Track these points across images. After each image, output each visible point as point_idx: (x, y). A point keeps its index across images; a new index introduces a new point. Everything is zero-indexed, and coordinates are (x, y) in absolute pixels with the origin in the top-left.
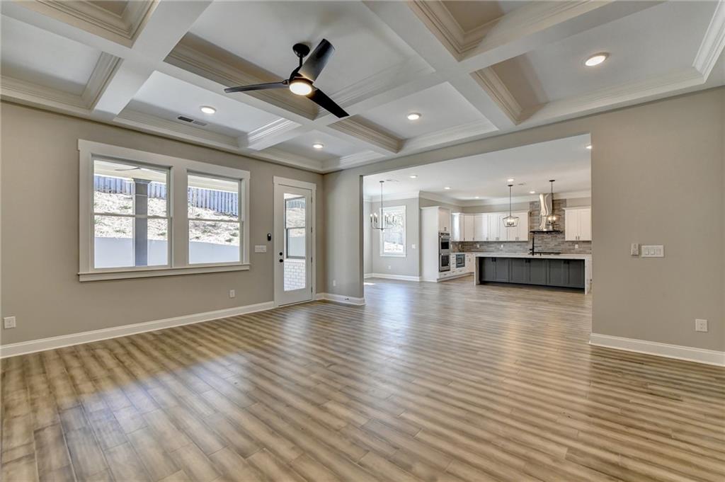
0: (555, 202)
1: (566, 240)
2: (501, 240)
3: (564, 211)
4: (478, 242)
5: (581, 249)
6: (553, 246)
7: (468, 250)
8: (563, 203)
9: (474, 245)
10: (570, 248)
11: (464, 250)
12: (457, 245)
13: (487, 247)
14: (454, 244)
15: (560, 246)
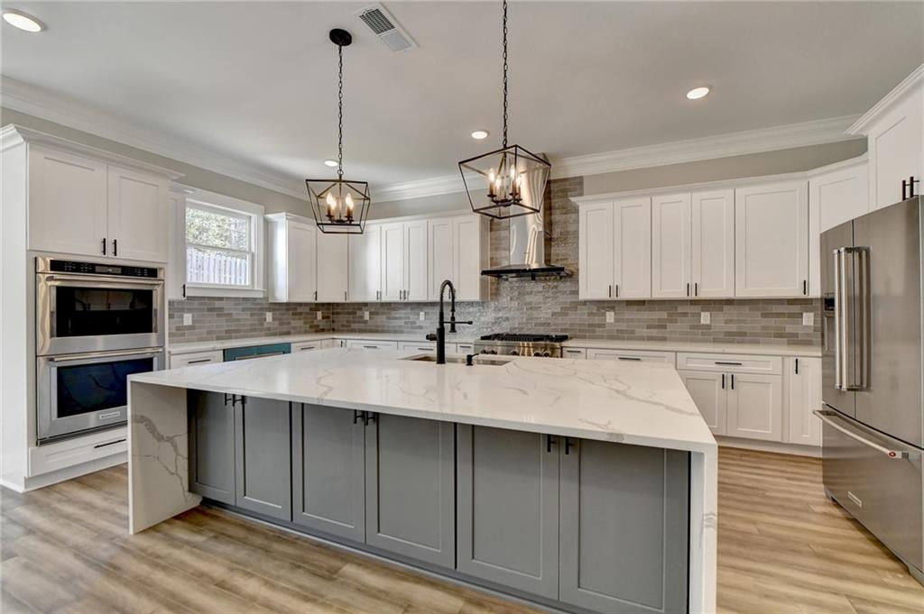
0: (553, 186)
1: (583, 296)
2: (412, 298)
3: (576, 211)
4: (366, 304)
5: (624, 326)
6: (550, 316)
7: (343, 326)
8: (575, 190)
9: (359, 313)
10: (591, 322)
11: (335, 326)
12: (301, 313)
13: (388, 318)
14: (287, 310)
15: (566, 314)
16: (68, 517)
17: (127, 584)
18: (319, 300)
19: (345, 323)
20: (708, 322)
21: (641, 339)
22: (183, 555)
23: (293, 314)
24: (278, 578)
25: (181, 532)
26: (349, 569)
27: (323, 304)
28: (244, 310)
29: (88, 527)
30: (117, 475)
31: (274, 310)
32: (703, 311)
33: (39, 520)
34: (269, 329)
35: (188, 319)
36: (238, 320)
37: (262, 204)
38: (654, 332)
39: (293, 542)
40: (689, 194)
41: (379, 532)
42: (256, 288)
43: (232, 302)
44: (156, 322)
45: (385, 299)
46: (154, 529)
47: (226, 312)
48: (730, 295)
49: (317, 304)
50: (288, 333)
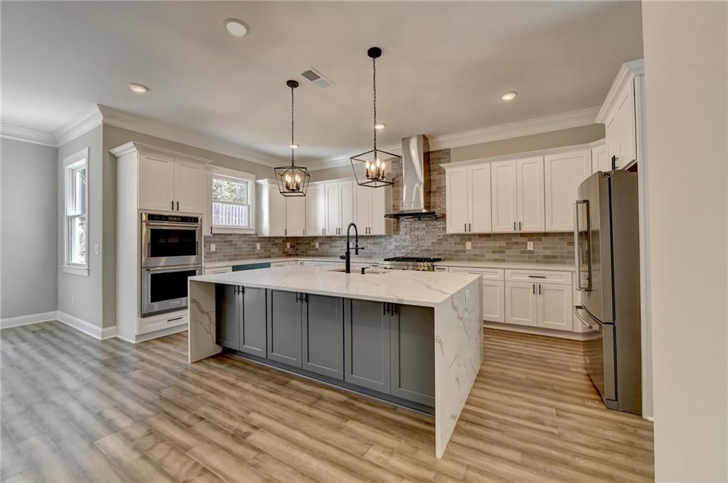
3: (445, 173)
5: (477, 252)
6: (430, 244)
7: (303, 252)
8: (445, 158)
9: (312, 244)
10: (457, 249)
11: (297, 252)
12: (277, 244)
13: (330, 247)
14: (269, 241)
15: (440, 244)
16: (158, 355)
17: (190, 382)
18: (288, 235)
19: (304, 250)
20: (532, 249)
21: (489, 260)
22: (214, 373)
23: (273, 244)
24: (259, 384)
25: (213, 363)
26: (294, 382)
27: (291, 238)
28: (244, 241)
29: (168, 359)
30: (179, 337)
31: (261, 241)
32: (529, 241)
33: (145, 355)
34: (258, 254)
35: (213, 247)
36: (241, 248)
37: (253, 173)
38: (497, 256)
39: (268, 370)
40: (515, 161)
41: (308, 361)
42: (251, 227)
43: (237, 237)
44: (198, 250)
45: (328, 234)
46: (200, 361)
47: (234, 243)
48: (542, 230)
49: (287, 238)
50: (269, 257)
